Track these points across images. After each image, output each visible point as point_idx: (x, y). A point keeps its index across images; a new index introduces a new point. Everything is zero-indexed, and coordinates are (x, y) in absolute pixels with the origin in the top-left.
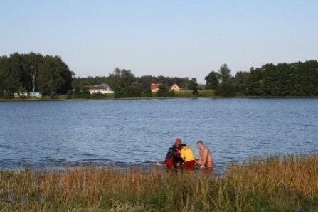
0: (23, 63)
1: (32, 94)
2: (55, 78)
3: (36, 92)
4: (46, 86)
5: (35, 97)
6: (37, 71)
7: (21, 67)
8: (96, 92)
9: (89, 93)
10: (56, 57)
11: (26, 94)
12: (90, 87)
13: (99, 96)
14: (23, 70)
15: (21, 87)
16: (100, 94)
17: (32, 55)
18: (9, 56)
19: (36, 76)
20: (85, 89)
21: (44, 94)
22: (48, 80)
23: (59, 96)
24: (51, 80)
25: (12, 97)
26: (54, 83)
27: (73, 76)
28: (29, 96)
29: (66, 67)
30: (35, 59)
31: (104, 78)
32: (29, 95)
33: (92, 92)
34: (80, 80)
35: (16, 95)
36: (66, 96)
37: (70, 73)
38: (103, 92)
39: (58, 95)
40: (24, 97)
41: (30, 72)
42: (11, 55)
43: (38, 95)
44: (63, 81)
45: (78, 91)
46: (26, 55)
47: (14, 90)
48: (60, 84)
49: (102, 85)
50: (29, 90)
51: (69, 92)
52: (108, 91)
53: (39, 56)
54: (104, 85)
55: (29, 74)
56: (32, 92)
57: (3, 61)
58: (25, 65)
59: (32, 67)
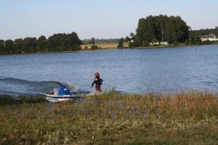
0: (155, 22)
1: (162, 43)
2: (177, 31)
3: (164, 41)
4: (171, 37)
5: (164, 45)
6: (164, 27)
7: (154, 25)
8: (206, 40)
9: (201, 41)
10: (177, 17)
11: (157, 43)
12: (202, 36)
13: (208, 43)
14: (155, 27)
15: (154, 39)
16: (208, 41)
17: (161, 16)
18: (145, 18)
19: (164, 31)
20: (197, 38)
21: (170, 43)
22: (172, 33)
23: (180, 44)
24: (174, 33)
25: (149, 45)
26: (176, 35)
27: (190, 30)
28: (159, 45)
29: (185, 23)
30: (163, 19)
31: (212, 30)
32: (159, 43)
33: (203, 40)
34: (194, 32)
35: (151, 44)
36: (184, 43)
37: (188, 28)
38: (210, 39)
39: (179, 42)
40: (156, 45)
42: (147, 17)
43: (166, 43)
44: (183, 33)
45: (193, 39)
46: (157, 17)
47: (150, 41)
48: (180, 35)
49: (210, 35)
50: (160, 40)
51: (187, 41)
52: (215, 39)
53: (166, 17)
54: (212, 35)
55: (159, 29)
56: (162, 41)
57: (142, 22)
58: (156, 24)
59: (161, 24)
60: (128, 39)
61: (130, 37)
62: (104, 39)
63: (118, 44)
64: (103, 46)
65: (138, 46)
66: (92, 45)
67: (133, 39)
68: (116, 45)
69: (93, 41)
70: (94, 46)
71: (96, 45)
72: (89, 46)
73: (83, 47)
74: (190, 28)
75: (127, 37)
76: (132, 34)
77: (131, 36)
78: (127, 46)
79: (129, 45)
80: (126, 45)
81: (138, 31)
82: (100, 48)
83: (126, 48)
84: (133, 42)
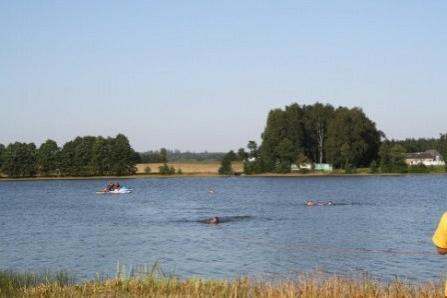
0: (304, 119)
1: (319, 167)
2: (352, 141)
3: (324, 162)
4: (339, 154)
5: (322, 171)
7: (302, 124)
8: (418, 163)
9: (406, 165)
10: (355, 109)
11: (309, 167)
12: (410, 155)
13: (422, 169)
14: (304, 130)
15: (302, 156)
16: (422, 166)
17: (318, 106)
18: (284, 109)
19: (325, 138)
20: (397, 159)
21: (336, 166)
22: (341, 145)
23: (359, 170)
24: (345, 146)
25: (289, 171)
26: (350, 150)
27: (382, 139)
28: (313, 170)
29: (373, 125)
30: (323, 113)
31: (432, 141)
32: (313, 167)
33: (412, 162)
34: (392, 144)
35: (294, 167)
36: (369, 169)
37: (379, 134)
38: (427, 163)
39: (358, 167)
40: (305, 171)
41: (315, 132)
42: (287, 108)
43: (327, 167)
44: (366, 146)
45: (388, 159)
46: (310, 108)
47: (292, 160)
48: (361, 151)
49: (427, 152)
50: (314, 159)
51: (374, 163)
52: (438, 162)
53: (329, 108)
54: (432, 152)
55: (313, 136)
56: (318, 162)
57: (275, 117)
58: (308, 122)
59: (318, 124)
60: (243, 155)
61: (248, 150)
62: (191, 151)
63: (219, 166)
64: (186, 168)
65: (263, 171)
66: (162, 165)
67: (254, 154)
68: (215, 168)
69: (162, 157)
70: (166, 167)
72: (155, 168)
73: (141, 168)
74: (384, 136)
75: (241, 151)
76: (252, 144)
77: (249, 147)
78: (241, 170)
79: (245, 168)
80: (238, 167)
81: (265, 136)
82: (180, 173)
83: (237, 174)
84: (254, 163)
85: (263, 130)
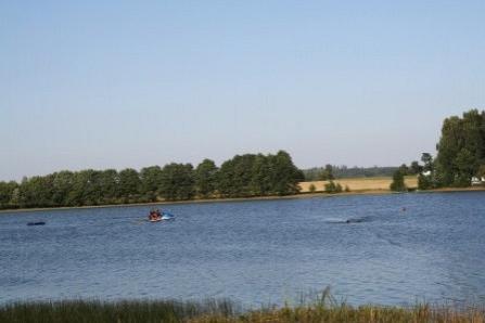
0: (484, 125)
7: (482, 132)
15: (483, 168)
18: (461, 117)
25: (469, 184)
35: (475, 180)
42: (465, 115)
47: (472, 173)
60: (416, 169)
61: (422, 164)
62: (359, 167)
63: (391, 182)
64: (354, 185)
65: (440, 186)
66: (327, 182)
67: (429, 168)
68: (386, 184)
69: (329, 173)
70: (333, 184)
71: (336, 182)
72: (320, 186)
73: (305, 186)
75: (415, 164)
76: (426, 156)
77: (424, 160)
78: (416, 185)
79: (420, 183)
80: (411, 182)
81: (440, 148)
82: (347, 190)
83: (411, 190)
84: (430, 177)
85: (438, 141)
